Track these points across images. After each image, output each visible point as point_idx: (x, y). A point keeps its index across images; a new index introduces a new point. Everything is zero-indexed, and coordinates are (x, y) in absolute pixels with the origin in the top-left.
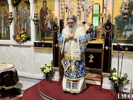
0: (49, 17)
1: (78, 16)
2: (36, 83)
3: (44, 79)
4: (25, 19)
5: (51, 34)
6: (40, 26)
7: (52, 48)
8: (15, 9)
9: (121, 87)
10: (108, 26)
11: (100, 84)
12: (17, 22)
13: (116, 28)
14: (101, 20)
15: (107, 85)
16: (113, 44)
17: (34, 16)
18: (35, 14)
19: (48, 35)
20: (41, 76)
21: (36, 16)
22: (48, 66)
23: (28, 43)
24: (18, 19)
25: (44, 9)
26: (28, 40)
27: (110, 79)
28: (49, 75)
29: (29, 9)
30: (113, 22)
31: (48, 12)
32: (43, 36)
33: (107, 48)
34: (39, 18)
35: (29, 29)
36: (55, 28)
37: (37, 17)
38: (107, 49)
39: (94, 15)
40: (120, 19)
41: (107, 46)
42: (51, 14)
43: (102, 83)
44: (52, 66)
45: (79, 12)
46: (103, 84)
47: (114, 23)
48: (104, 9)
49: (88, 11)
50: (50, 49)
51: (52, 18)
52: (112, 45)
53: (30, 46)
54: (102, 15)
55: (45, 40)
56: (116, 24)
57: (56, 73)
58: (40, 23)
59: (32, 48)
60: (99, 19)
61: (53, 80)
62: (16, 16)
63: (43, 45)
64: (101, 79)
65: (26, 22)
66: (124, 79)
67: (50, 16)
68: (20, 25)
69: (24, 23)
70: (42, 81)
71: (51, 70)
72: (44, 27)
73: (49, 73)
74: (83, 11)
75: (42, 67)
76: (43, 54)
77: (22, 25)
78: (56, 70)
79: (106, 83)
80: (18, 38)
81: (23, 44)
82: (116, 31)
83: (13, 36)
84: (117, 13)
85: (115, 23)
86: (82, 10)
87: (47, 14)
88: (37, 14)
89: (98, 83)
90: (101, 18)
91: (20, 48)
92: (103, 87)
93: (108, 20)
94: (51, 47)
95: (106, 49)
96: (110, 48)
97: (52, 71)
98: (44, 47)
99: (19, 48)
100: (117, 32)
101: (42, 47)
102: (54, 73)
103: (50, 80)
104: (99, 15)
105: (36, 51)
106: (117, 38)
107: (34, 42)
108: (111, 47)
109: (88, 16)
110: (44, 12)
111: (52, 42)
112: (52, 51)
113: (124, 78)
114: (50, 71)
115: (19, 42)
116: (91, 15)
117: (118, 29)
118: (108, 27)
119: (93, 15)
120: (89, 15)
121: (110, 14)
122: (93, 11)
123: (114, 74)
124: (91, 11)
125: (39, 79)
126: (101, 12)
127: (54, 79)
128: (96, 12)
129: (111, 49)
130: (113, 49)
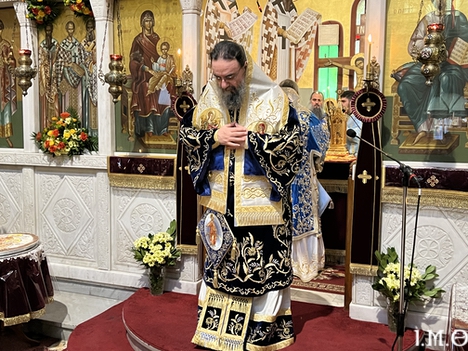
0: (163, 68)
1: (267, 66)
2: (115, 303)
3: (146, 288)
4: (79, 73)
5: (171, 128)
6: (130, 100)
7: (173, 178)
8: (43, 38)
9: (414, 314)
10: (368, 100)
11: (342, 305)
12: (50, 85)
13: (396, 107)
14: (346, 79)
15: (366, 306)
16: (386, 164)
17: (110, 65)
18: (112, 59)
19: (158, 132)
20: (133, 276)
21: (115, 63)
22: (158, 243)
23: (87, 160)
24: (51, 73)
25: (145, 41)
26: (86, 150)
27: (377, 287)
28: (162, 274)
29: (91, 38)
30: (387, 87)
31: (158, 49)
32: (140, 136)
33: (365, 177)
34: (128, 73)
35: (93, 109)
36: (185, 107)
37: (119, 68)
38: (364, 182)
39: (323, 63)
40: (409, 77)
41: (365, 172)
42: (171, 56)
43: (348, 300)
44: (173, 243)
45: (269, 50)
46: (351, 305)
47: (388, 92)
48: (357, 43)
49: (300, 49)
50: (165, 182)
51: (174, 71)
52: (384, 167)
53: (93, 172)
54: (348, 61)
55: (147, 149)
56: (395, 94)
57: (186, 264)
58: (131, 88)
59: (103, 178)
60: (340, 75)
61: (176, 290)
62: (46, 65)
63: (141, 168)
64: (346, 285)
65: (80, 87)
66: (425, 285)
67: (164, 65)
68: (60, 97)
69: (75, 87)
70: (138, 293)
71: (170, 256)
72: (145, 105)
73: (161, 265)
74: (284, 47)
75: (137, 245)
76: (140, 200)
77: (67, 95)
78: (188, 256)
79: (363, 301)
80: (51, 143)
81: (68, 164)
82: (396, 120)
83: (35, 135)
84: (401, 57)
85: (393, 92)
86: (280, 46)
87: (156, 57)
88: (120, 59)
89: (336, 301)
90: (346, 72)
91: (58, 177)
92: (353, 315)
93: (367, 81)
94: (170, 173)
95: (361, 180)
96: (377, 178)
97: (171, 259)
98: (144, 173)
99: (55, 178)
100: (401, 123)
101: (138, 173)
102: (180, 265)
103: (167, 292)
104: (340, 63)
105: (114, 189)
106: (399, 143)
107: (110, 155)
108: (380, 175)
109: (301, 66)
110: (145, 50)
111: (175, 156)
112: (172, 186)
113: (424, 282)
114: (166, 258)
115: (54, 155)
116: (309, 63)
117: (403, 111)
118: (368, 105)
119: (319, 64)
120: (303, 62)
121: (377, 59)
122: (317, 48)
123: (390, 267)
124: (311, 48)
125: (125, 289)
126: (346, 53)
127: (179, 286)
128: (329, 51)
129: (379, 181)
130: (386, 182)
